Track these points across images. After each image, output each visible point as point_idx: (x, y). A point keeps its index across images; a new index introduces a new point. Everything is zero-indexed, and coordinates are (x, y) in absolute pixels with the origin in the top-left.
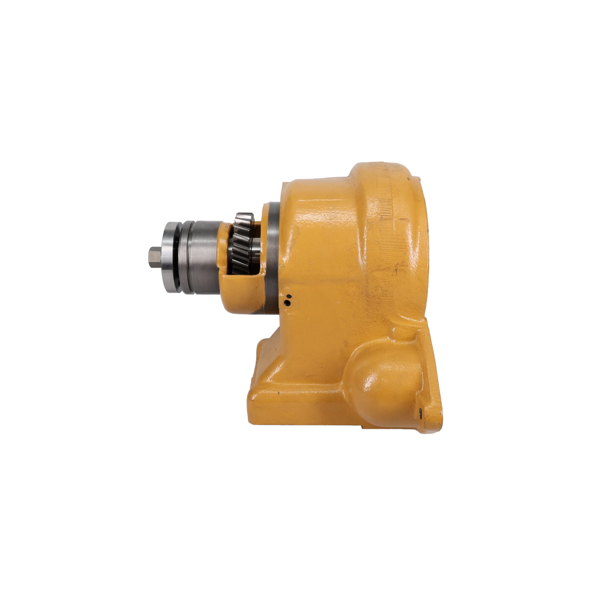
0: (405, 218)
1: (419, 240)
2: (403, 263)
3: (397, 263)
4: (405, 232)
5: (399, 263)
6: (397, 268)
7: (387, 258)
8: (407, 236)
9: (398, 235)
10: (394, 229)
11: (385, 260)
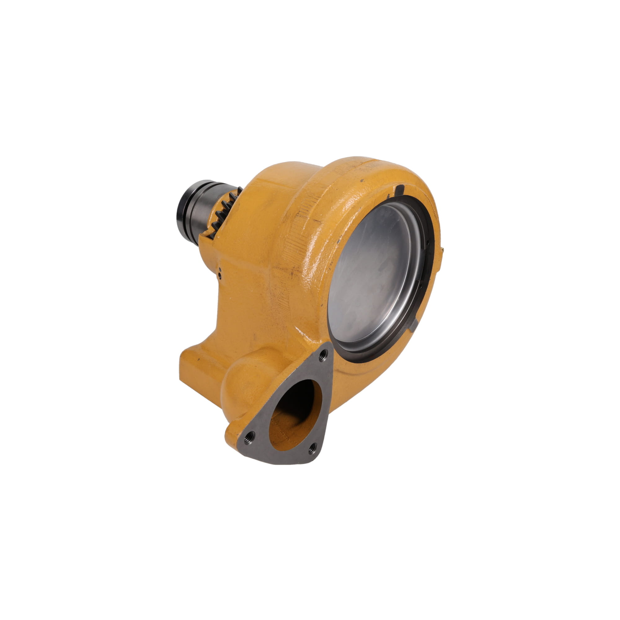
0: (319, 220)
1: (323, 248)
2: (298, 268)
3: (294, 266)
4: (311, 235)
5: (295, 267)
6: (293, 272)
7: (287, 257)
8: (311, 239)
9: (304, 236)
10: (304, 229)
11: (284, 259)
